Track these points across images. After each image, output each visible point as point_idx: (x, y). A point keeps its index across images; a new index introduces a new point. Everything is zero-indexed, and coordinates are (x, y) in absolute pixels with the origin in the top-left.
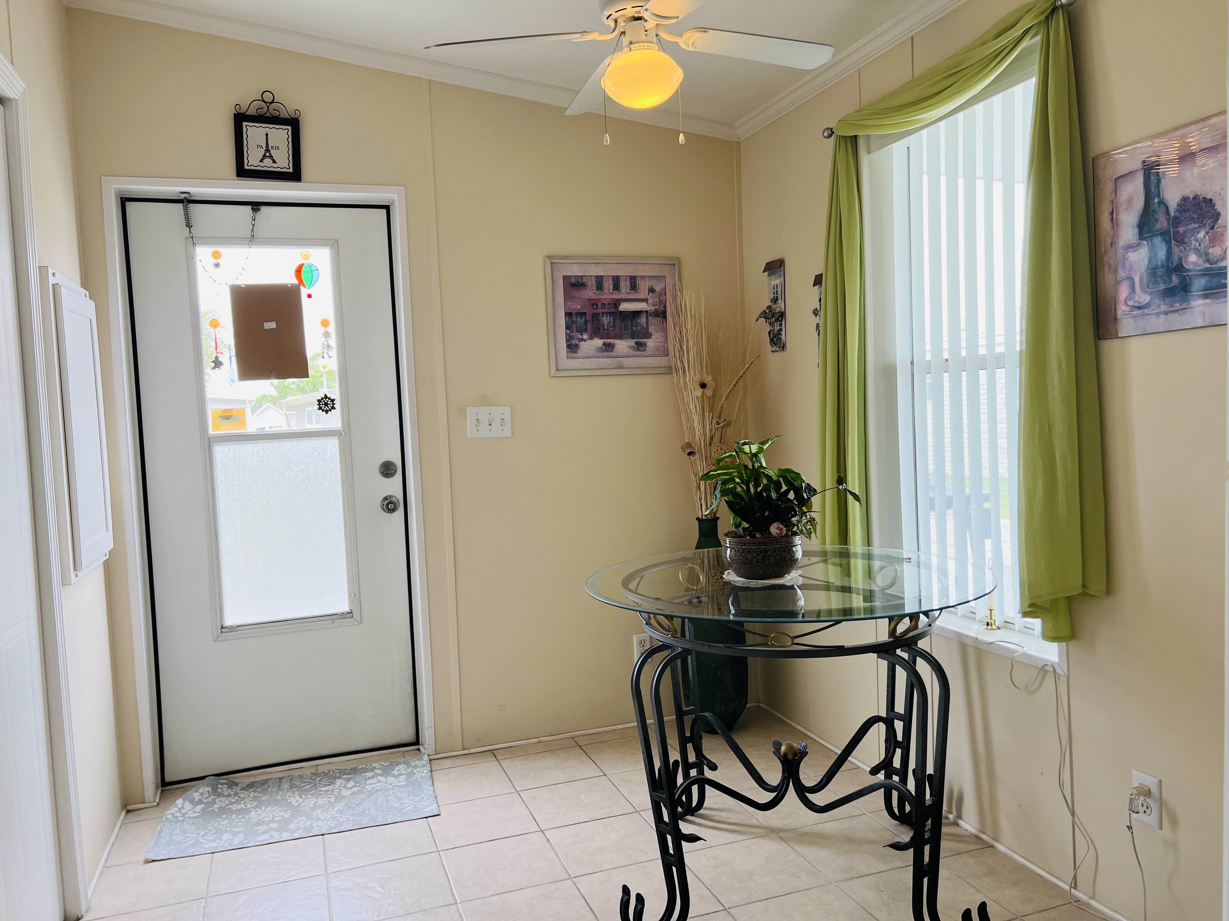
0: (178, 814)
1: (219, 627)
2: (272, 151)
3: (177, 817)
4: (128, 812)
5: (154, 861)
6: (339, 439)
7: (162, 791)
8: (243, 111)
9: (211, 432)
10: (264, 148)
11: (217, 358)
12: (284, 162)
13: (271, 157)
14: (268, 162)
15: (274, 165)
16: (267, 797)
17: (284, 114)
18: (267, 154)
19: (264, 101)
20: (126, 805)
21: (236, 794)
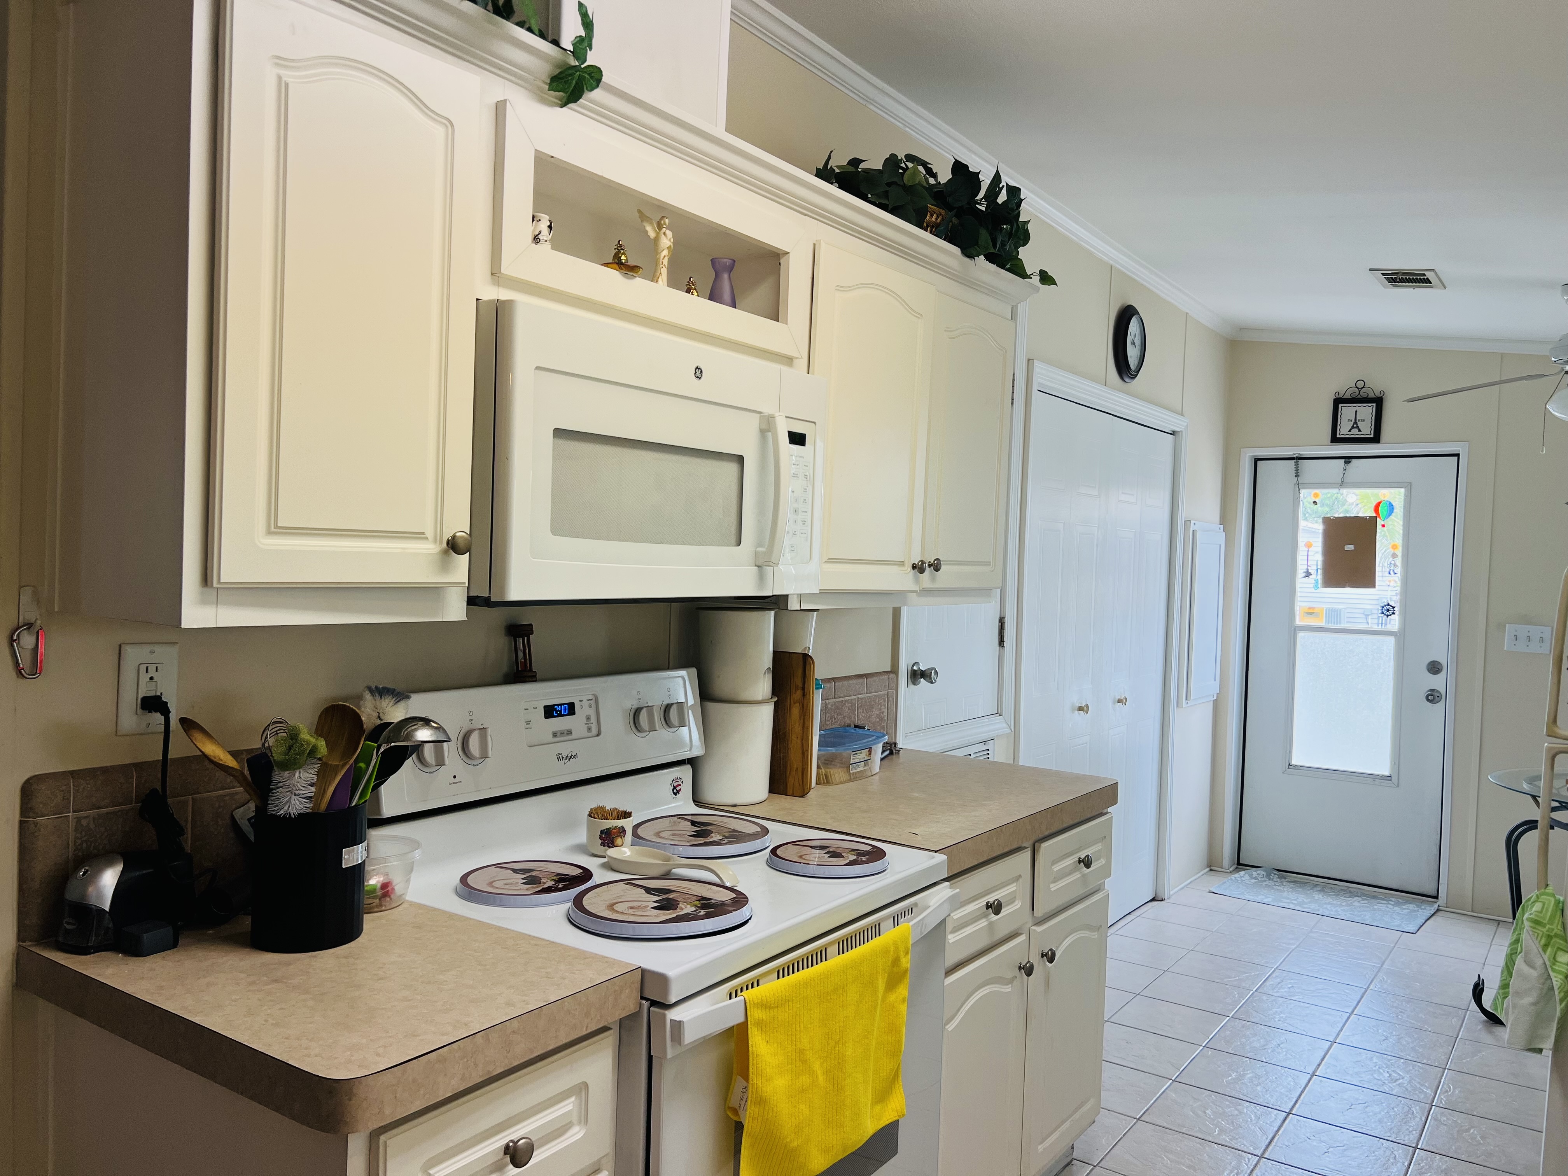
0: (1239, 879)
1: (1287, 764)
2: (1359, 423)
3: (1238, 880)
4: (1211, 870)
5: (1213, 893)
6: (1395, 638)
7: (1237, 868)
8: (1340, 396)
9: (1298, 622)
10: (1353, 422)
11: (1308, 569)
12: (1367, 430)
13: (1358, 427)
14: (1355, 431)
15: (1360, 433)
16: (1301, 889)
17: (1371, 395)
18: (1355, 425)
19: (1357, 387)
20: (1210, 866)
21: (1281, 882)
